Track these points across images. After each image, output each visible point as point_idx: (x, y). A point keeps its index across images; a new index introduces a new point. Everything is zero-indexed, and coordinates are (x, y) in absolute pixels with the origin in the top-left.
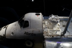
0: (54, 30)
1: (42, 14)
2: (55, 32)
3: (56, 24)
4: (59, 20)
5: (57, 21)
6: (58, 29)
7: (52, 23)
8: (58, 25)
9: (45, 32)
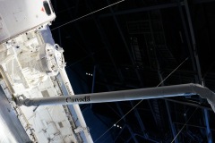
0: (20, 71)
1: (53, 22)
2: (18, 78)
3: (42, 71)
4: (54, 74)
5: (50, 69)
6: (28, 82)
7: (38, 58)
8: (41, 78)
9: (4, 49)
